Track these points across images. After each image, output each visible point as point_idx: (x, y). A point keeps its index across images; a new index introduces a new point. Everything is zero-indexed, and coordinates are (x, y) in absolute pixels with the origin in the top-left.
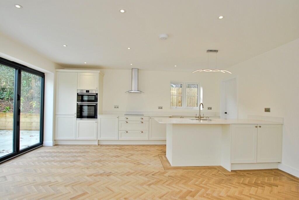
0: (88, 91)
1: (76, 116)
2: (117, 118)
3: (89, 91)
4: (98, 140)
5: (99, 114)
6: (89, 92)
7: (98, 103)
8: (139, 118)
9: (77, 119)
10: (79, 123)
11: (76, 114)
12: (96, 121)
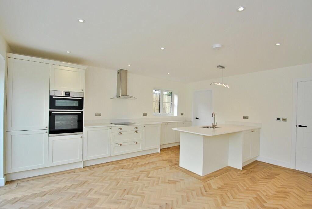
0: (68, 94)
1: (48, 131)
2: (110, 129)
3: (70, 93)
4: (84, 161)
5: (85, 126)
6: (70, 95)
7: (84, 110)
8: (132, 127)
9: (50, 135)
10: (53, 141)
11: (48, 128)
12: (81, 135)
